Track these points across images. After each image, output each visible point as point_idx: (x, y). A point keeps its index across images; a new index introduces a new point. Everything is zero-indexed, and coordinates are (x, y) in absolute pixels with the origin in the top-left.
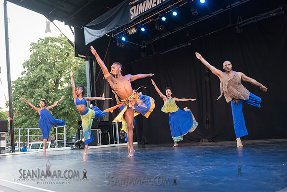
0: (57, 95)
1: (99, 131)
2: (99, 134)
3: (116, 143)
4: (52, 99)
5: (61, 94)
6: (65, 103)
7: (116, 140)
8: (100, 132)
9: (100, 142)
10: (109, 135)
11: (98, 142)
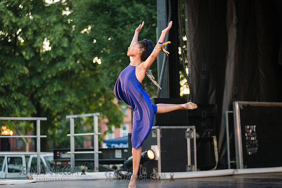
0: (42, 22)
1: (192, 133)
2: (192, 140)
3: (234, 166)
4: (30, 33)
5: (54, 19)
6: (65, 45)
8: (194, 135)
9: (193, 163)
10: (215, 142)
11: (189, 163)
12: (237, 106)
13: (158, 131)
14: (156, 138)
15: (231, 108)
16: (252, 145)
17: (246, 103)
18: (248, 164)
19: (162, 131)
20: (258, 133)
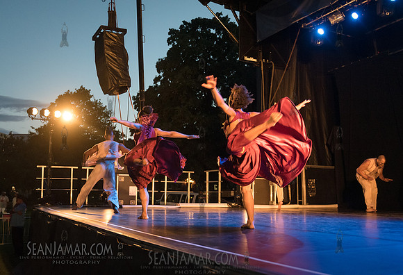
3: (301, 203)
7: (301, 197)
9: (273, 200)
11: (271, 200)
16: (313, 191)
17: (309, 166)
18: (309, 202)
20: (317, 184)
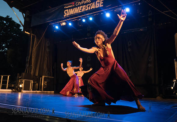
2: (32, 83)
7: (41, 88)
10: (37, 85)
11: (30, 89)
12: (43, 77)
13: (24, 80)
14: (23, 82)
15: (42, 77)
16: (45, 86)
17: (45, 76)
18: (44, 90)
19: (25, 81)
20: (47, 83)
